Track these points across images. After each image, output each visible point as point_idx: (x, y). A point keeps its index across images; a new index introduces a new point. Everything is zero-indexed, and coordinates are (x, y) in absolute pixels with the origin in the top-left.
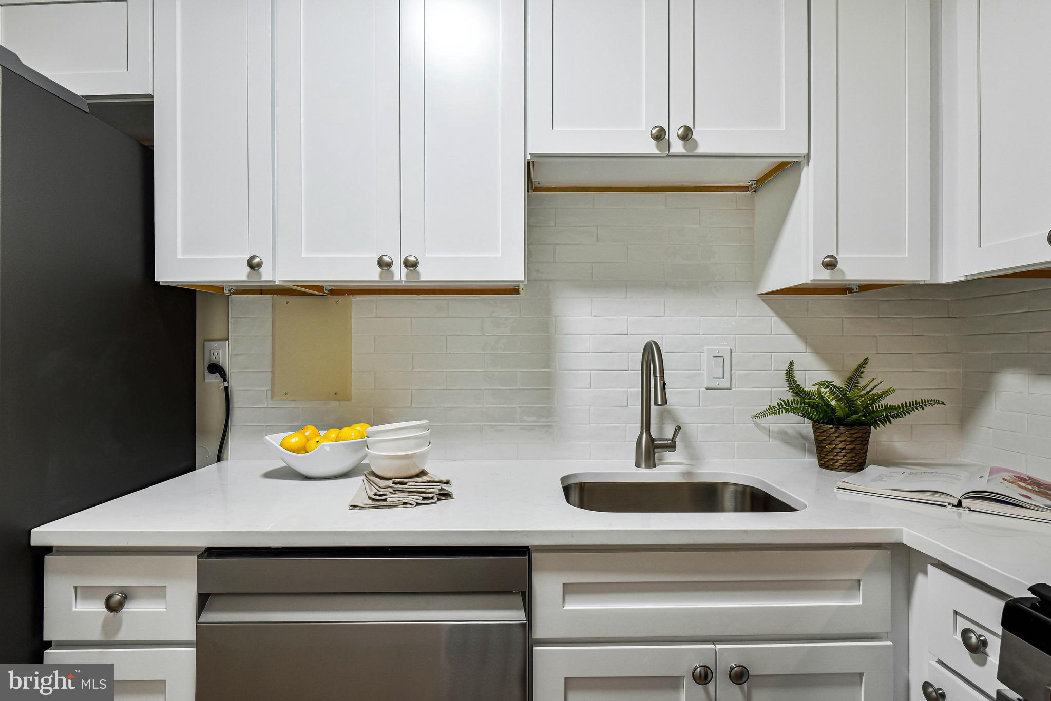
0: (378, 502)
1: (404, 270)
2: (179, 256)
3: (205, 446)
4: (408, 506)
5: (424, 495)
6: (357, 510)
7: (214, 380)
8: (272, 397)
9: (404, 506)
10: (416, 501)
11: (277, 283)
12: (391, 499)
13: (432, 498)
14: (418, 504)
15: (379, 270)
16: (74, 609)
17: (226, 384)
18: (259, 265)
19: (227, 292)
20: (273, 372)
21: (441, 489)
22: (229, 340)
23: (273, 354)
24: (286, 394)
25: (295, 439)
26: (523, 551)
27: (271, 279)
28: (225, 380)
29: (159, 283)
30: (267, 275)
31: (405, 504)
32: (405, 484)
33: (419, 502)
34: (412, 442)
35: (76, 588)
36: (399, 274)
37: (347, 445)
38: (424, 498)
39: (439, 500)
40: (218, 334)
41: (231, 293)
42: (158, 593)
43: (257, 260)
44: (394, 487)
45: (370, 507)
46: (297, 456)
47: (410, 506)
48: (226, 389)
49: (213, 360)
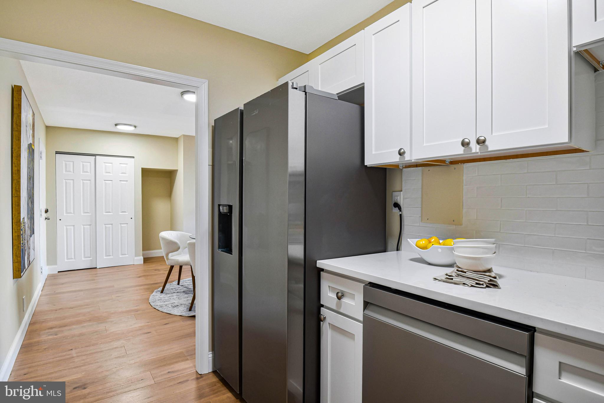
0: (449, 279)
1: (478, 146)
2: (374, 153)
3: (392, 243)
4: (466, 285)
5: (477, 282)
6: (437, 281)
7: (396, 210)
8: (422, 220)
9: (464, 285)
10: (471, 283)
11: (413, 161)
12: (456, 279)
13: (483, 285)
14: (472, 286)
15: (463, 148)
16: (329, 295)
17: (401, 213)
18: (404, 153)
19: (401, 168)
20: (422, 207)
21: (491, 280)
22: (402, 191)
23: (422, 198)
24: (428, 219)
25: (423, 242)
26: (531, 330)
27: (409, 159)
28: (400, 211)
29: (366, 166)
30: (407, 157)
31: (464, 284)
32: (465, 273)
33: (473, 285)
34: (482, 250)
35: (329, 286)
36: (475, 148)
37: (448, 248)
38: (477, 284)
39: (487, 286)
40: (398, 188)
41: (403, 168)
42: (352, 297)
43: (402, 151)
44: (457, 273)
45: (444, 281)
46: (422, 251)
47: (467, 286)
48: (401, 215)
49: (396, 201)
